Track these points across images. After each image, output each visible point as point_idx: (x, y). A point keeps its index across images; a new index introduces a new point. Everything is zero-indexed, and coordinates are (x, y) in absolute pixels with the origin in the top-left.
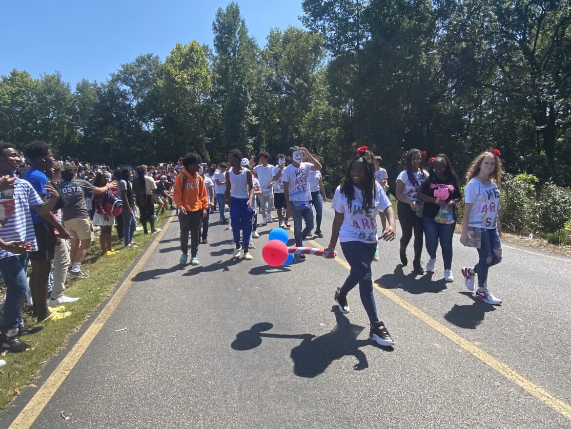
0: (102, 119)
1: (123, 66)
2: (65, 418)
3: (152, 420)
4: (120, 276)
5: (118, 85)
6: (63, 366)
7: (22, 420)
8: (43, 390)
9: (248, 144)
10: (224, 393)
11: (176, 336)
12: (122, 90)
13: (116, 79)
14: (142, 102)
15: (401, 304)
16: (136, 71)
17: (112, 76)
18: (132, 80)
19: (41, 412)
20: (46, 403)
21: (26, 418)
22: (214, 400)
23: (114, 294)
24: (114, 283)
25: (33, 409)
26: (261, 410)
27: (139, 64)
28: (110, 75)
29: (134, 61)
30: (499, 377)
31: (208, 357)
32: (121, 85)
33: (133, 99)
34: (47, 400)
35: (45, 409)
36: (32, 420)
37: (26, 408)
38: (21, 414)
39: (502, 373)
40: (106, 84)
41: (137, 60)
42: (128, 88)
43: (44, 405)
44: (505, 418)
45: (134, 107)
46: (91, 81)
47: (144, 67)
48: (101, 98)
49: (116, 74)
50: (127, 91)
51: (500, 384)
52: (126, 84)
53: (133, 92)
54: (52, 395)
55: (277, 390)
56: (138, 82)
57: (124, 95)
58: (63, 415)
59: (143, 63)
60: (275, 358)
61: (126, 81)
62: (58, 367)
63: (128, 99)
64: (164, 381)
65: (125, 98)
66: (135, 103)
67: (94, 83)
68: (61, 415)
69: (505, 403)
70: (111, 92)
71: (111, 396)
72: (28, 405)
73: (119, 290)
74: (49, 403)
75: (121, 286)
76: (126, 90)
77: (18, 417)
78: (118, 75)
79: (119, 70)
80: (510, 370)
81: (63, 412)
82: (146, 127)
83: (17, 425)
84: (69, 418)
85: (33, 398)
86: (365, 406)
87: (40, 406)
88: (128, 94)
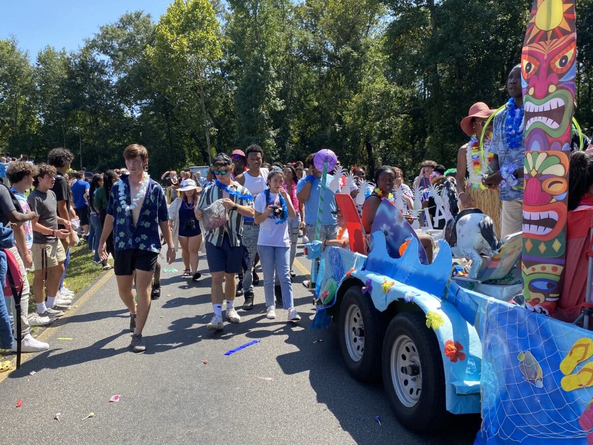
0: (69, 101)
1: (101, 28)
5: (94, 54)
9: (269, 137)
12: (98, 61)
13: (92, 45)
14: (125, 77)
16: (119, 35)
17: (86, 42)
18: (113, 48)
27: (124, 26)
29: (117, 20)
32: (98, 54)
33: (114, 72)
40: (77, 52)
41: (121, 20)
45: (113, 85)
46: (58, 50)
47: (130, 29)
48: (70, 73)
49: (91, 39)
50: (106, 62)
52: (104, 53)
53: (113, 64)
56: (120, 50)
57: (100, 68)
59: (130, 23)
61: (104, 49)
63: (106, 74)
65: (102, 72)
67: (62, 52)
70: (83, 65)
76: (104, 61)
78: (94, 41)
82: (129, 112)
88: (107, 66)
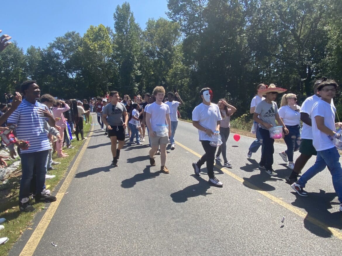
0: (43, 70)
1: (57, 38)
2: (54, 246)
3: (106, 244)
4: (68, 165)
5: (54, 50)
6: (46, 217)
7: (28, 248)
8: (37, 231)
9: (135, 87)
10: (145, 229)
11: (110, 198)
12: (56, 53)
13: (52, 46)
14: (69, 60)
15: (236, 178)
16: (65, 42)
17: (50, 44)
18: (62, 47)
19: (39, 243)
20: (41, 238)
21: (30, 247)
22: (141, 232)
23: (67, 176)
24: (65, 169)
25: (33, 241)
26: (169, 237)
27: (67, 38)
28: (49, 43)
29: (64, 35)
30: (295, 216)
31: (132, 209)
32: (56, 50)
33: (63, 58)
34: (41, 236)
35: (40, 241)
36: (35, 248)
37: (29, 241)
38: (27, 244)
39: (296, 213)
40: (46, 49)
41: (66, 35)
42: (60, 52)
43: (39, 239)
44: (301, 236)
45: (63, 64)
46: (37, 47)
47: (70, 40)
48: (43, 57)
49: (52, 43)
51: (296, 219)
52: (58, 50)
53: (63, 55)
54: (43, 233)
55: (176, 226)
56: (66, 48)
57: (57, 56)
58: (53, 244)
59: (70, 37)
60: (171, 209)
61: (58, 48)
62: (43, 218)
63: (60, 59)
64: (109, 223)
65: (58, 58)
66: (64, 61)
67: (38, 48)
68: (52, 244)
69: (300, 229)
70: (49, 54)
71: (79, 233)
72: (30, 239)
73: (69, 173)
74: (42, 238)
75: (70, 171)
76: (58, 53)
77: (26, 246)
78: (53, 44)
79: (54, 40)
80: (301, 212)
81: (52, 242)
82: (71, 76)
83: (26, 250)
84: (57, 245)
85: (32, 236)
86: (226, 233)
87: (37, 240)
88: (60, 55)
